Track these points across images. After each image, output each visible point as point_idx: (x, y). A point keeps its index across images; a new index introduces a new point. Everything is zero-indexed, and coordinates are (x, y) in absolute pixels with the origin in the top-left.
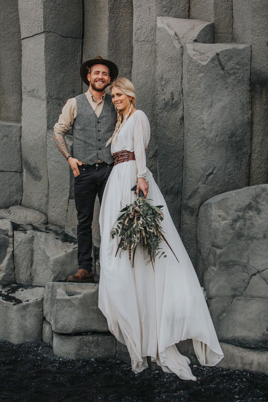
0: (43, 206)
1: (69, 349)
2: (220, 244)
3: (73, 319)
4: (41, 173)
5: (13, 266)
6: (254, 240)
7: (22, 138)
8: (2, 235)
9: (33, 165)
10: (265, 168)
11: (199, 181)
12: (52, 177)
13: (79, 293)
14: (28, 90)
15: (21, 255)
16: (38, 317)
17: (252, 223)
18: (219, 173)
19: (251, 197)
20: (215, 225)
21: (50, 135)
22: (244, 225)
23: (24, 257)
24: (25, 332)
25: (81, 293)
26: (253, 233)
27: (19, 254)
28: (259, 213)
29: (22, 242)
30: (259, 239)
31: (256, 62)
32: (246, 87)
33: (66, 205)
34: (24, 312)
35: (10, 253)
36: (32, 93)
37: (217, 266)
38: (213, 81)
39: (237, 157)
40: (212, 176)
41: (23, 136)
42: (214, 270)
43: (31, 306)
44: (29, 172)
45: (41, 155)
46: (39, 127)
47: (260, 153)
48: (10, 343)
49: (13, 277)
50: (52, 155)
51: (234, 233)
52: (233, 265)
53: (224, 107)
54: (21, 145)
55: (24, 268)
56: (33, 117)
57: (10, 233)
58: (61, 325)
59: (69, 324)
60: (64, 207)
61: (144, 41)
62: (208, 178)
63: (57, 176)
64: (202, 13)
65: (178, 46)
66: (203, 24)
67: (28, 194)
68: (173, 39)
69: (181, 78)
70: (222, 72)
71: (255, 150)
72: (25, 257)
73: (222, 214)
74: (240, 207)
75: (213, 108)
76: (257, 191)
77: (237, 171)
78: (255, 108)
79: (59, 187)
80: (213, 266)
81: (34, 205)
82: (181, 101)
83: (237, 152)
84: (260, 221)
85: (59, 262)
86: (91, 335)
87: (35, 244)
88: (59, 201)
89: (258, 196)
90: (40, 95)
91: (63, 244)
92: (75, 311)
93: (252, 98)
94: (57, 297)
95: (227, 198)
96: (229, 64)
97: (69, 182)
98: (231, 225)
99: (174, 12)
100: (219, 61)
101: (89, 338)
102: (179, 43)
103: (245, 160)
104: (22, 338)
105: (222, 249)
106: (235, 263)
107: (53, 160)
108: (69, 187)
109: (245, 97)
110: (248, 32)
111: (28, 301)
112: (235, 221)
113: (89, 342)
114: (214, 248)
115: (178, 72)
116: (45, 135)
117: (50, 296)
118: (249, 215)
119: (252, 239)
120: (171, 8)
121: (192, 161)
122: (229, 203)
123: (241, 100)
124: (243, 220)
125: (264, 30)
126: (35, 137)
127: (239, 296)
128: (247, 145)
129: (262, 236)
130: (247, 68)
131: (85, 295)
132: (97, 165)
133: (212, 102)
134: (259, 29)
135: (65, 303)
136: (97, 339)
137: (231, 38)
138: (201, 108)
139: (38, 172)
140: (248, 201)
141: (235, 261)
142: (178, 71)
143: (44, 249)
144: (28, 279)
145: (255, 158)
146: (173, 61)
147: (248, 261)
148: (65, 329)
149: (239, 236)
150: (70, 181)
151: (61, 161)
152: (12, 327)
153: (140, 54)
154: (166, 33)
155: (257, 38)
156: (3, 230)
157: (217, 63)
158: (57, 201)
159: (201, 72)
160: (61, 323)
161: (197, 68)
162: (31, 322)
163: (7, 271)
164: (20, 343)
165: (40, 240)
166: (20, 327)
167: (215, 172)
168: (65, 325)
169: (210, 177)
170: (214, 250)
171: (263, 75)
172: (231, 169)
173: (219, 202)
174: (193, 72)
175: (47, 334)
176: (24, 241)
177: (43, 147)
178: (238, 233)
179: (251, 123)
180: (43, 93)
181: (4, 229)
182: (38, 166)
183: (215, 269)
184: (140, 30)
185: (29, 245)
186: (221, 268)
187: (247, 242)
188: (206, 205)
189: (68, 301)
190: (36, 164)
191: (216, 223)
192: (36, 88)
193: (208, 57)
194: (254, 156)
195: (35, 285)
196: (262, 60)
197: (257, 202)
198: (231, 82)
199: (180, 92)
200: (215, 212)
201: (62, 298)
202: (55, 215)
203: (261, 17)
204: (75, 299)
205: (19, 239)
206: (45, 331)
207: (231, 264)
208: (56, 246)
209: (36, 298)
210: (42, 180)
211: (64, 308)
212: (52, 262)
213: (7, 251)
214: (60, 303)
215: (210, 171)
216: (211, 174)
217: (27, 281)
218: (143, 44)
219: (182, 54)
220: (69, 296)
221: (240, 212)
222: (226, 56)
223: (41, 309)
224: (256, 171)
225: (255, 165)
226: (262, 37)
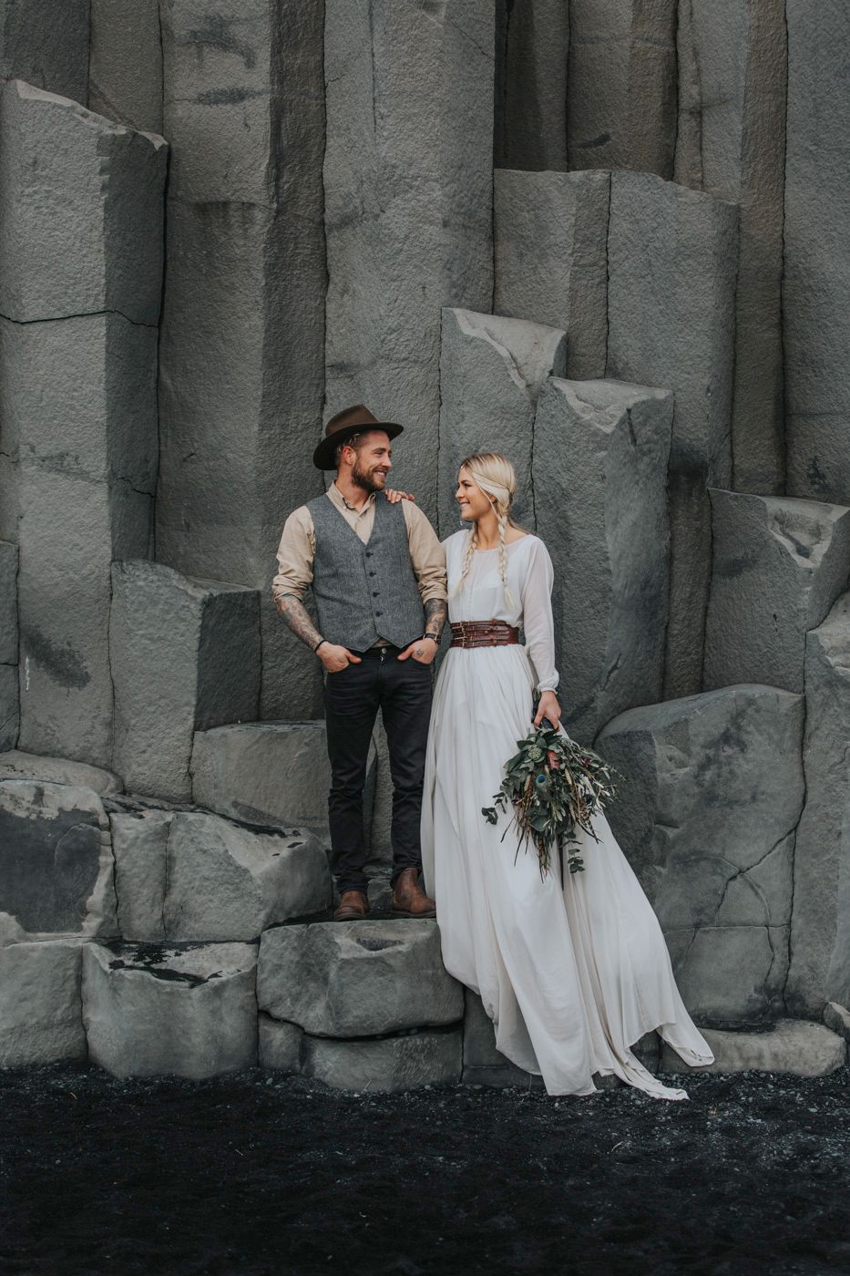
0: (97, 751)
1: (373, 1070)
2: (675, 818)
3: (389, 1000)
4: (86, 667)
5: (115, 900)
6: (736, 807)
7: (22, 577)
8: (84, 825)
9: (58, 644)
10: (697, 653)
11: (595, 685)
12: (141, 678)
13: (395, 943)
14: (44, 454)
15: (136, 870)
16: (247, 1012)
17: (731, 772)
18: (625, 666)
19: (728, 717)
20: (663, 777)
21: (137, 573)
22: (719, 776)
23: (143, 876)
24: (221, 1049)
25: (401, 943)
26: (733, 791)
27: (130, 870)
28: (742, 751)
29: (139, 840)
30: (743, 804)
31: (682, 428)
32: (662, 481)
33: (183, 745)
34: (217, 1003)
35: (110, 869)
36: (58, 463)
37: (668, 863)
38: (620, 469)
39: (650, 630)
40: (616, 672)
41: (23, 570)
42: (661, 873)
43: (230, 986)
44: (43, 664)
45: (90, 621)
46: (85, 550)
47: (687, 622)
48: (184, 1080)
49: (114, 927)
50: (141, 623)
51: (701, 793)
52: (697, 861)
53: (635, 524)
54: (17, 596)
55: (144, 904)
56: (63, 524)
57: (103, 820)
58: (357, 1017)
59: (378, 1013)
60: (178, 751)
61: (405, 359)
62: (610, 678)
63: (156, 673)
64: (531, 306)
65: (521, 384)
66: (553, 334)
67: (41, 720)
68: (508, 367)
69: (529, 455)
70: (632, 448)
71: (676, 615)
72: (147, 877)
73: (677, 753)
74: (709, 739)
75: (618, 525)
76: (738, 703)
77: (649, 661)
78: (678, 525)
79: (163, 702)
80: (658, 865)
81: (63, 747)
82: (528, 505)
83: (651, 619)
84: (746, 767)
85: (271, 880)
86: (418, 1033)
87: (175, 842)
88: (161, 735)
89: (741, 714)
90: (87, 469)
91: (259, 836)
92: (393, 982)
93: (671, 502)
94: (343, 956)
95: (686, 720)
96: (643, 431)
97: (194, 689)
98: (696, 777)
99: (470, 297)
100: (631, 425)
101: (416, 1041)
102: (522, 376)
103: (660, 637)
104: (213, 1063)
105: (677, 827)
106: (700, 856)
107: (142, 636)
108: (194, 702)
109: (659, 503)
110: (664, 363)
111: (215, 975)
112: (703, 767)
113: (416, 1050)
114: (662, 827)
115: (522, 442)
116: (107, 571)
117: (291, 956)
118: (724, 754)
119: (731, 803)
120: (465, 289)
121: (578, 641)
122: (692, 731)
123: (656, 509)
124: (715, 766)
125: (701, 361)
126: (71, 574)
127: (706, 924)
128: (663, 606)
129: (749, 797)
130: (667, 440)
131: (416, 944)
132: (383, 651)
133: (618, 512)
134: (691, 359)
135: (367, 966)
136: (429, 1043)
137: (603, 368)
138: (602, 526)
139: (77, 663)
140: (724, 725)
141: (701, 852)
142: (521, 438)
143: (227, 851)
144: (155, 930)
145: (676, 632)
146: (507, 416)
147: (724, 850)
148: (365, 1025)
149: (710, 798)
150: (198, 688)
151: (169, 638)
152: (190, 1040)
153: (396, 388)
154: (490, 351)
155: (687, 376)
156: (84, 812)
157: (627, 430)
158: (153, 737)
159: (601, 449)
160: (355, 1014)
161: (592, 439)
162: (232, 1025)
163: (106, 913)
164: (210, 1075)
165: (201, 832)
166: (210, 1038)
167: (620, 663)
168: (368, 1016)
169: (612, 675)
170: (662, 831)
171: (695, 457)
172: (641, 658)
173: (666, 730)
174: (582, 447)
175: (281, 1045)
176: (142, 836)
177: (97, 601)
178: (708, 793)
179: (670, 558)
180: (97, 463)
181: (87, 809)
182: (75, 648)
183: (663, 871)
184: (396, 334)
185: (155, 845)
186: (674, 868)
187: (722, 811)
188: (625, 737)
189: (376, 960)
190: (69, 644)
191: (664, 774)
192: (72, 451)
193: (612, 416)
194: (676, 628)
195: (183, 940)
196: (695, 426)
197: (739, 728)
198: (644, 471)
199: (525, 486)
200: (662, 751)
201: (356, 956)
202: (148, 773)
203: (695, 333)
204: (394, 956)
205: (126, 831)
206: (271, 1041)
207: (693, 857)
208: (248, 843)
209: (233, 968)
210: (90, 685)
211: (364, 978)
212: (259, 882)
213: (101, 865)
214: (352, 968)
215: (613, 663)
216: (615, 667)
217: (155, 935)
218: (404, 368)
219: (534, 404)
220: (371, 950)
221: (710, 748)
222: (641, 414)
223: (251, 993)
224: (679, 661)
225: (677, 647)
226: (695, 375)
